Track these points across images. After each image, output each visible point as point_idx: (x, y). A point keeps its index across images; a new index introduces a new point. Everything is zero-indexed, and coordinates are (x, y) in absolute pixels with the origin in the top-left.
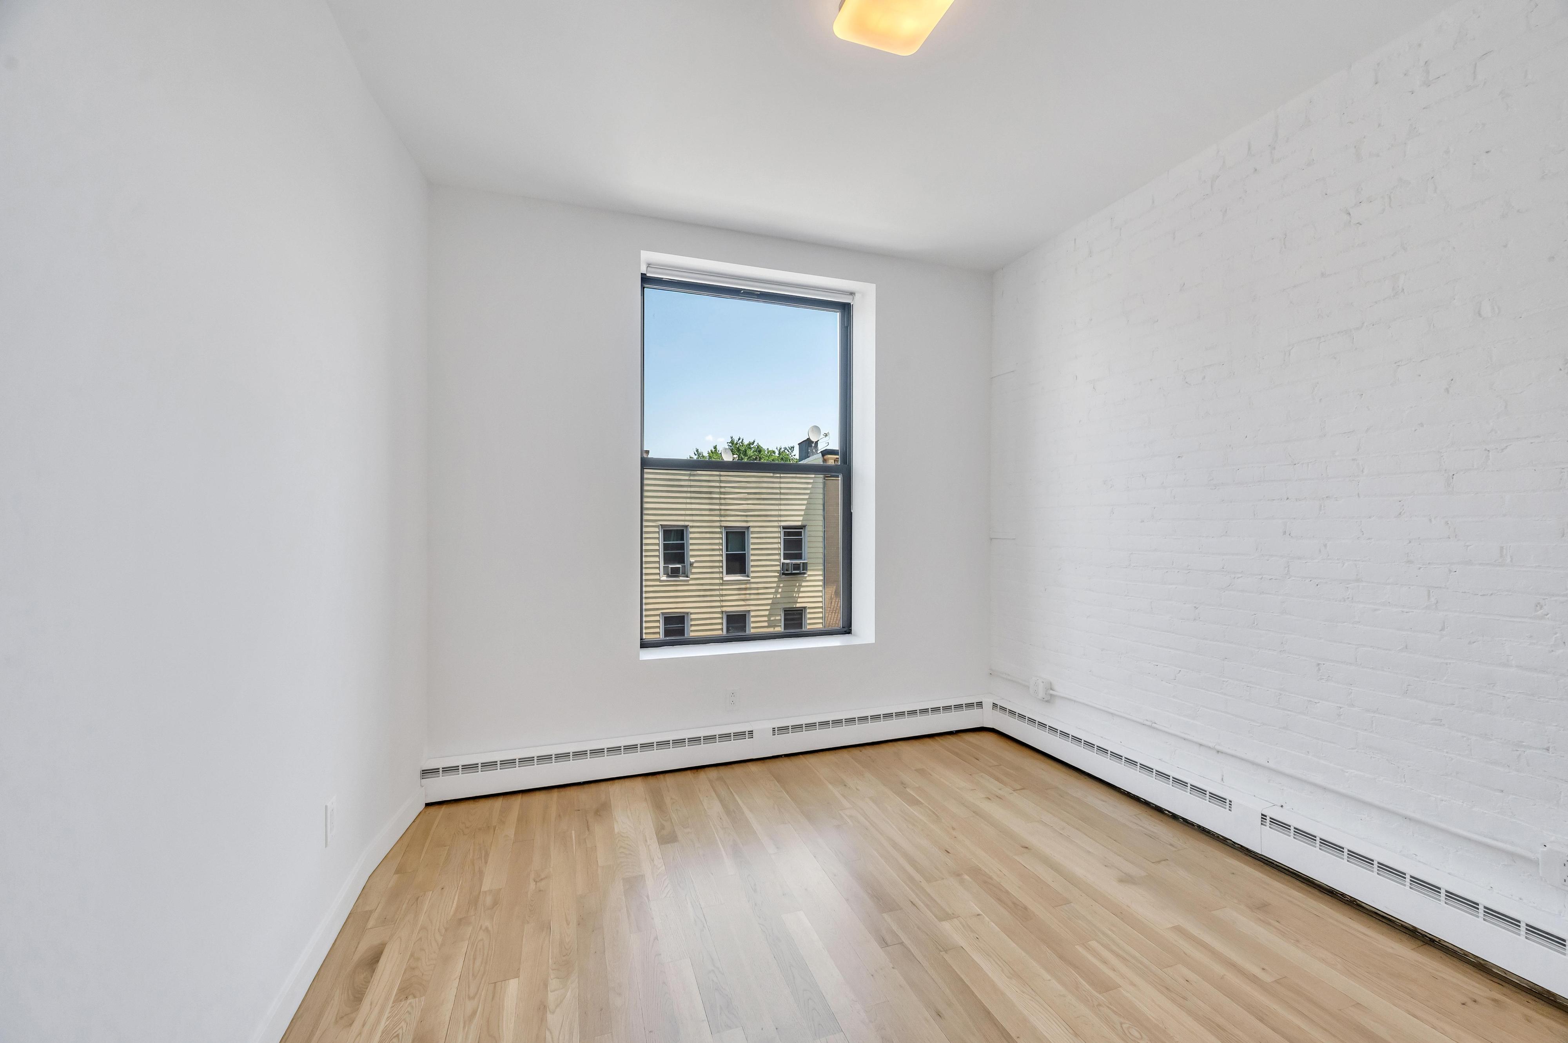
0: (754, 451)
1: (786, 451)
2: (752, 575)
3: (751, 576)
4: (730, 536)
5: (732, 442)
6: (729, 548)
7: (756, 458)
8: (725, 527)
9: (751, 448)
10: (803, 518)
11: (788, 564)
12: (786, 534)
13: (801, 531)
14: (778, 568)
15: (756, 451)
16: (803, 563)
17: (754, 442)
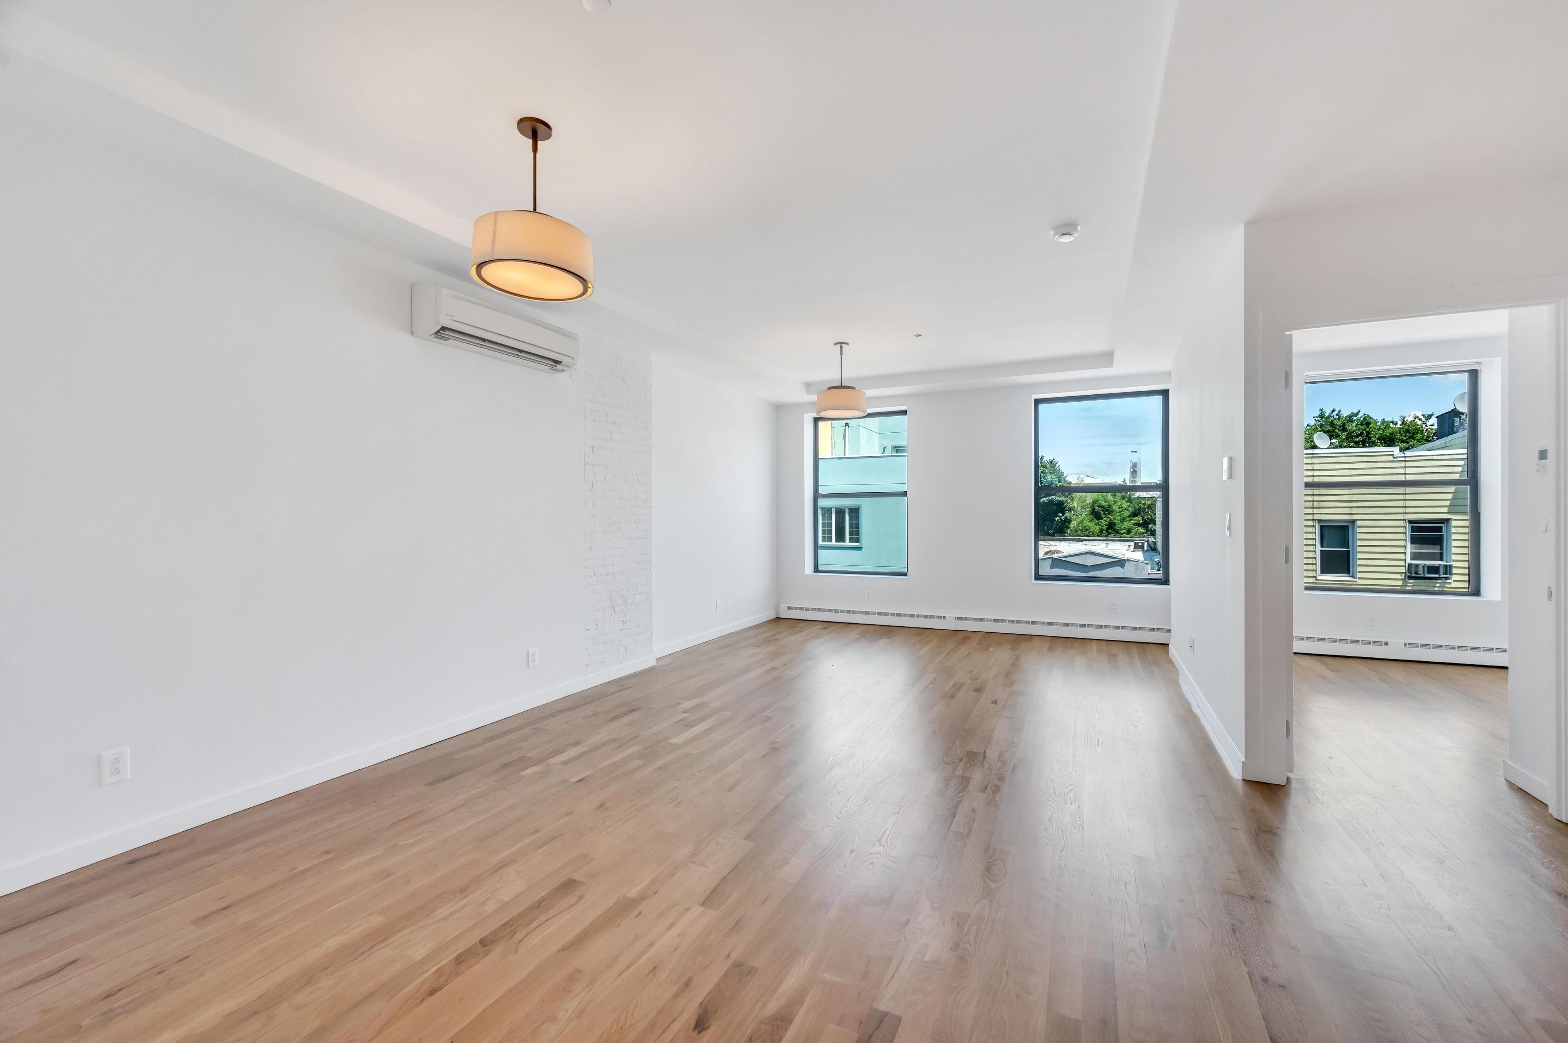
0: (1357, 425)
1: (1417, 420)
2: (1359, 575)
3: (1358, 577)
4: (1326, 531)
5: (1322, 416)
6: (1325, 544)
7: (1361, 434)
8: (1319, 521)
9: (1352, 421)
10: (1448, 510)
11: (1417, 566)
12: (1413, 529)
13: (1442, 527)
14: (1403, 570)
15: (1362, 424)
16: (1446, 566)
17: (1359, 412)
